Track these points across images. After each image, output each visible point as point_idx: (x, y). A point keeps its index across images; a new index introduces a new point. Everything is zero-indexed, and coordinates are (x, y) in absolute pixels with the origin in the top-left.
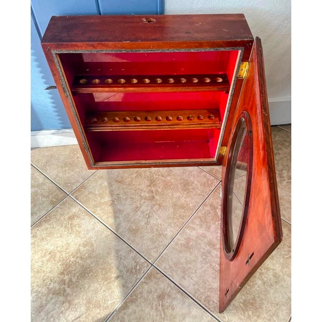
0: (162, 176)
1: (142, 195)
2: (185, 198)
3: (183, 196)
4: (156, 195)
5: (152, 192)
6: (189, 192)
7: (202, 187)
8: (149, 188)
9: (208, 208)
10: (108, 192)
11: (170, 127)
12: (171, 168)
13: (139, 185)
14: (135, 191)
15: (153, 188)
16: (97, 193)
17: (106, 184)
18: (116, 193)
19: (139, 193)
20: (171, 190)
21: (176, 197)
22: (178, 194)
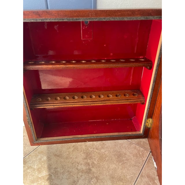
0: (97, 149)
1: (79, 168)
2: (121, 169)
3: (118, 168)
4: (93, 167)
5: (89, 164)
6: (124, 164)
7: (135, 158)
8: (86, 161)
9: (146, 179)
10: (46, 166)
11: (102, 102)
12: (104, 142)
13: (76, 158)
14: (72, 164)
15: (89, 161)
16: (35, 167)
17: (45, 158)
18: (54, 167)
19: (76, 166)
20: (107, 162)
21: (112, 169)
22: (114, 166)
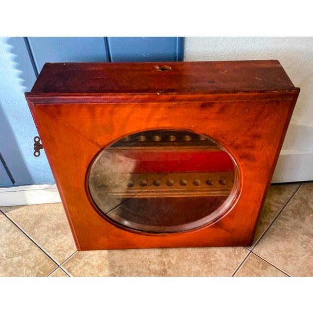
1: (151, 268)
3: (203, 271)
4: (169, 268)
5: (164, 264)
6: (211, 265)
7: (228, 258)
8: (160, 259)
10: (108, 263)
14: (143, 262)
15: (164, 259)
16: (94, 263)
18: (119, 265)
19: (148, 265)
20: (188, 262)
21: (195, 272)
22: (197, 268)
